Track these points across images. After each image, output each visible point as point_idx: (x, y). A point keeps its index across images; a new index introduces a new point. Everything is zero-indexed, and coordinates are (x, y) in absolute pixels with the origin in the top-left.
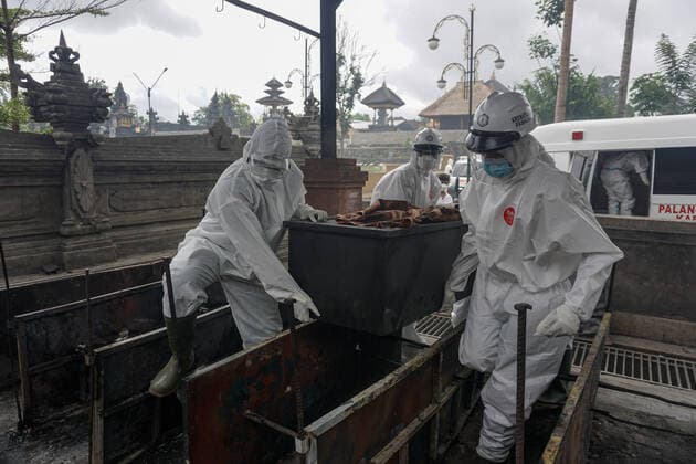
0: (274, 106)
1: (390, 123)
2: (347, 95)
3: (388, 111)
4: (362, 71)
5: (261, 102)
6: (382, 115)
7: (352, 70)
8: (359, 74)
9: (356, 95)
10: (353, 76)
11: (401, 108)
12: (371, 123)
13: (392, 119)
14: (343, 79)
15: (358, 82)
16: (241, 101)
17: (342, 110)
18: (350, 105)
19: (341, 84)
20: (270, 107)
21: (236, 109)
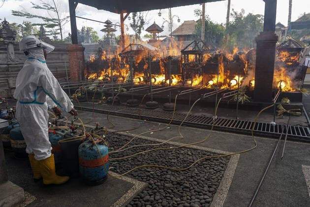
0: (109, 32)
1: (158, 39)
2: (138, 28)
3: (157, 34)
4: (144, 18)
5: (103, 30)
6: (155, 35)
7: (140, 18)
8: (143, 20)
9: (142, 28)
10: (140, 20)
11: (162, 32)
12: (150, 39)
13: (158, 37)
14: (136, 22)
15: (142, 23)
16: (93, 30)
17: (136, 34)
18: (140, 32)
19: (136, 24)
20: (107, 33)
21: (91, 34)
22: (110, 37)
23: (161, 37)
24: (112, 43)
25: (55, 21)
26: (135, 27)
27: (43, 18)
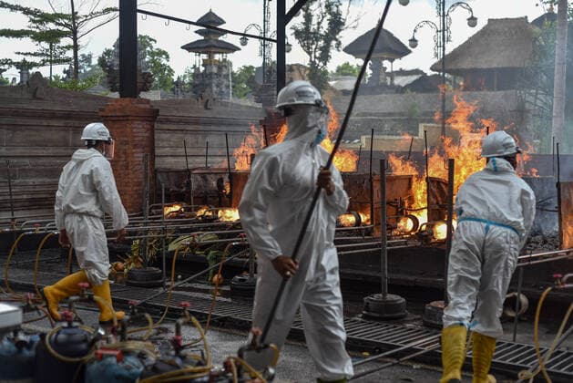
0: (210, 55)
1: (388, 81)
2: (321, 43)
3: (386, 63)
4: (343, 9)
5: (189, 47)
6: (378, 69)
7: (328, 7)
8: (337, 14)
9: (334, 43)
10: (329, 17)
13: (393, 75)
14: (315, 21)
15: (336, 24)
16: (155, 46)
17: (313, 63)
18: (325, 57)
19: (313, 27)
20: (204, 56)
21: (147, 59)
22: (215, 70)
23: (402, 73)
24: (221, 93)
25: (61, 21)
26: (308, 38)
27: (26, 11)
